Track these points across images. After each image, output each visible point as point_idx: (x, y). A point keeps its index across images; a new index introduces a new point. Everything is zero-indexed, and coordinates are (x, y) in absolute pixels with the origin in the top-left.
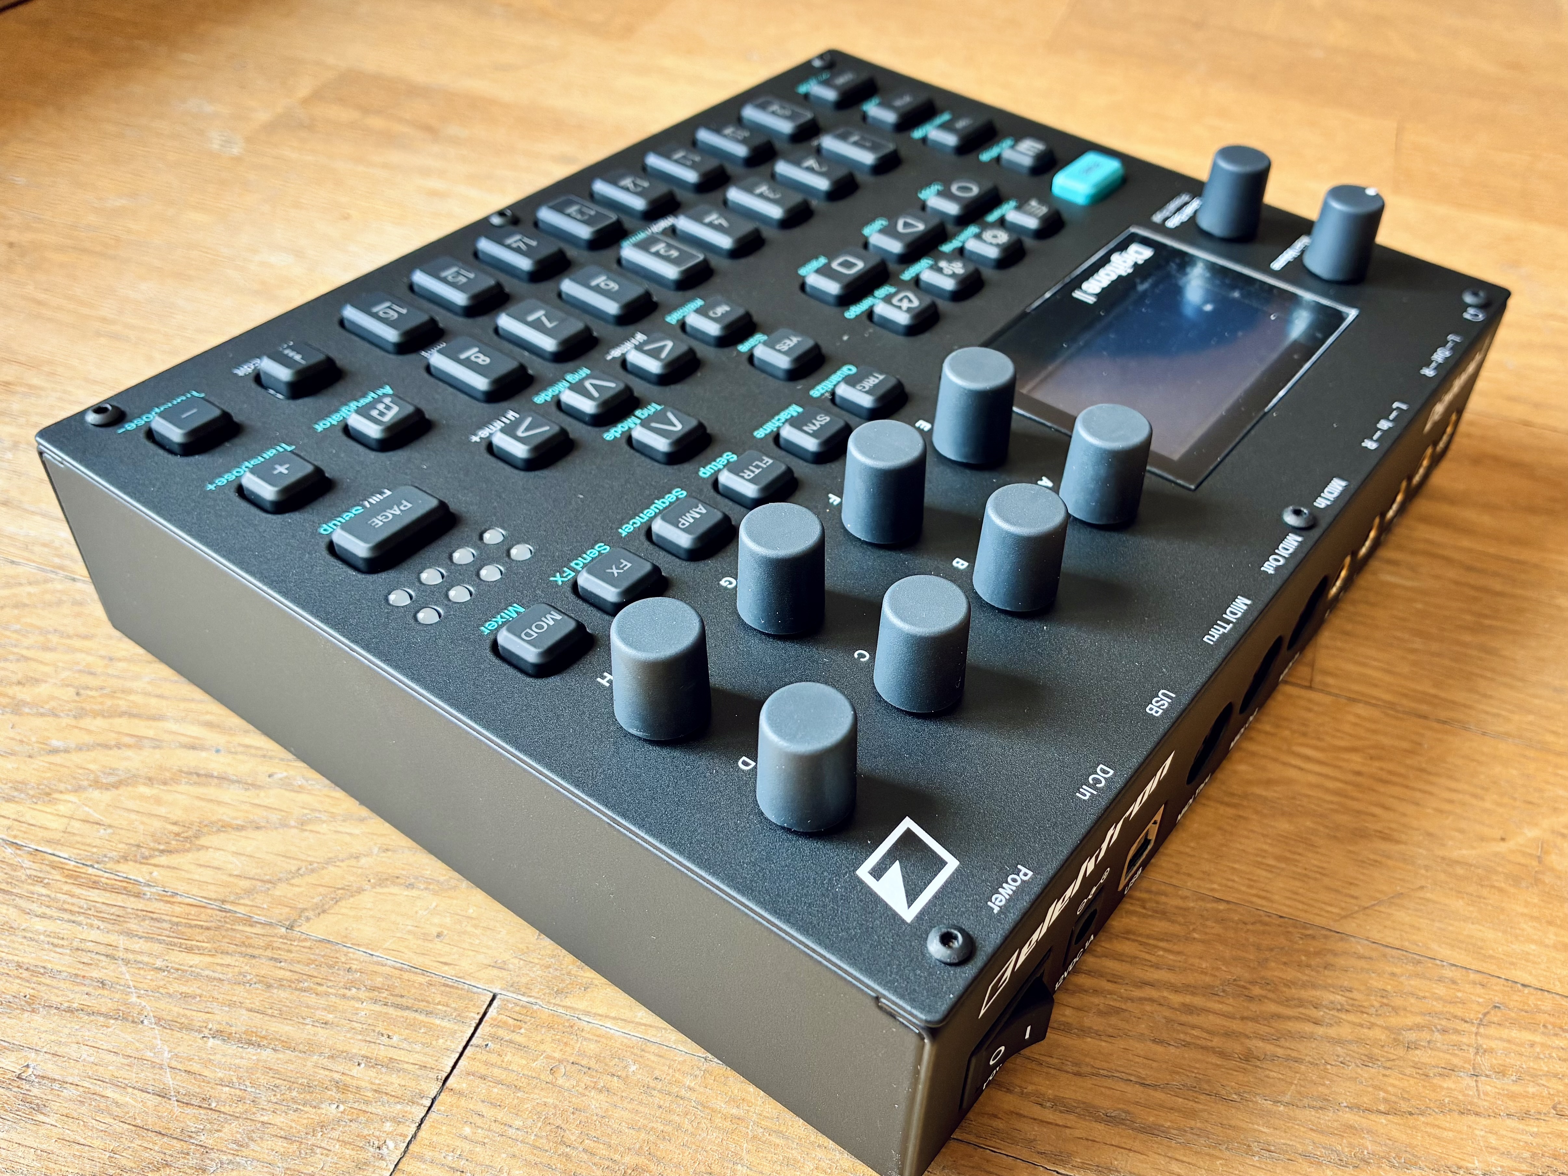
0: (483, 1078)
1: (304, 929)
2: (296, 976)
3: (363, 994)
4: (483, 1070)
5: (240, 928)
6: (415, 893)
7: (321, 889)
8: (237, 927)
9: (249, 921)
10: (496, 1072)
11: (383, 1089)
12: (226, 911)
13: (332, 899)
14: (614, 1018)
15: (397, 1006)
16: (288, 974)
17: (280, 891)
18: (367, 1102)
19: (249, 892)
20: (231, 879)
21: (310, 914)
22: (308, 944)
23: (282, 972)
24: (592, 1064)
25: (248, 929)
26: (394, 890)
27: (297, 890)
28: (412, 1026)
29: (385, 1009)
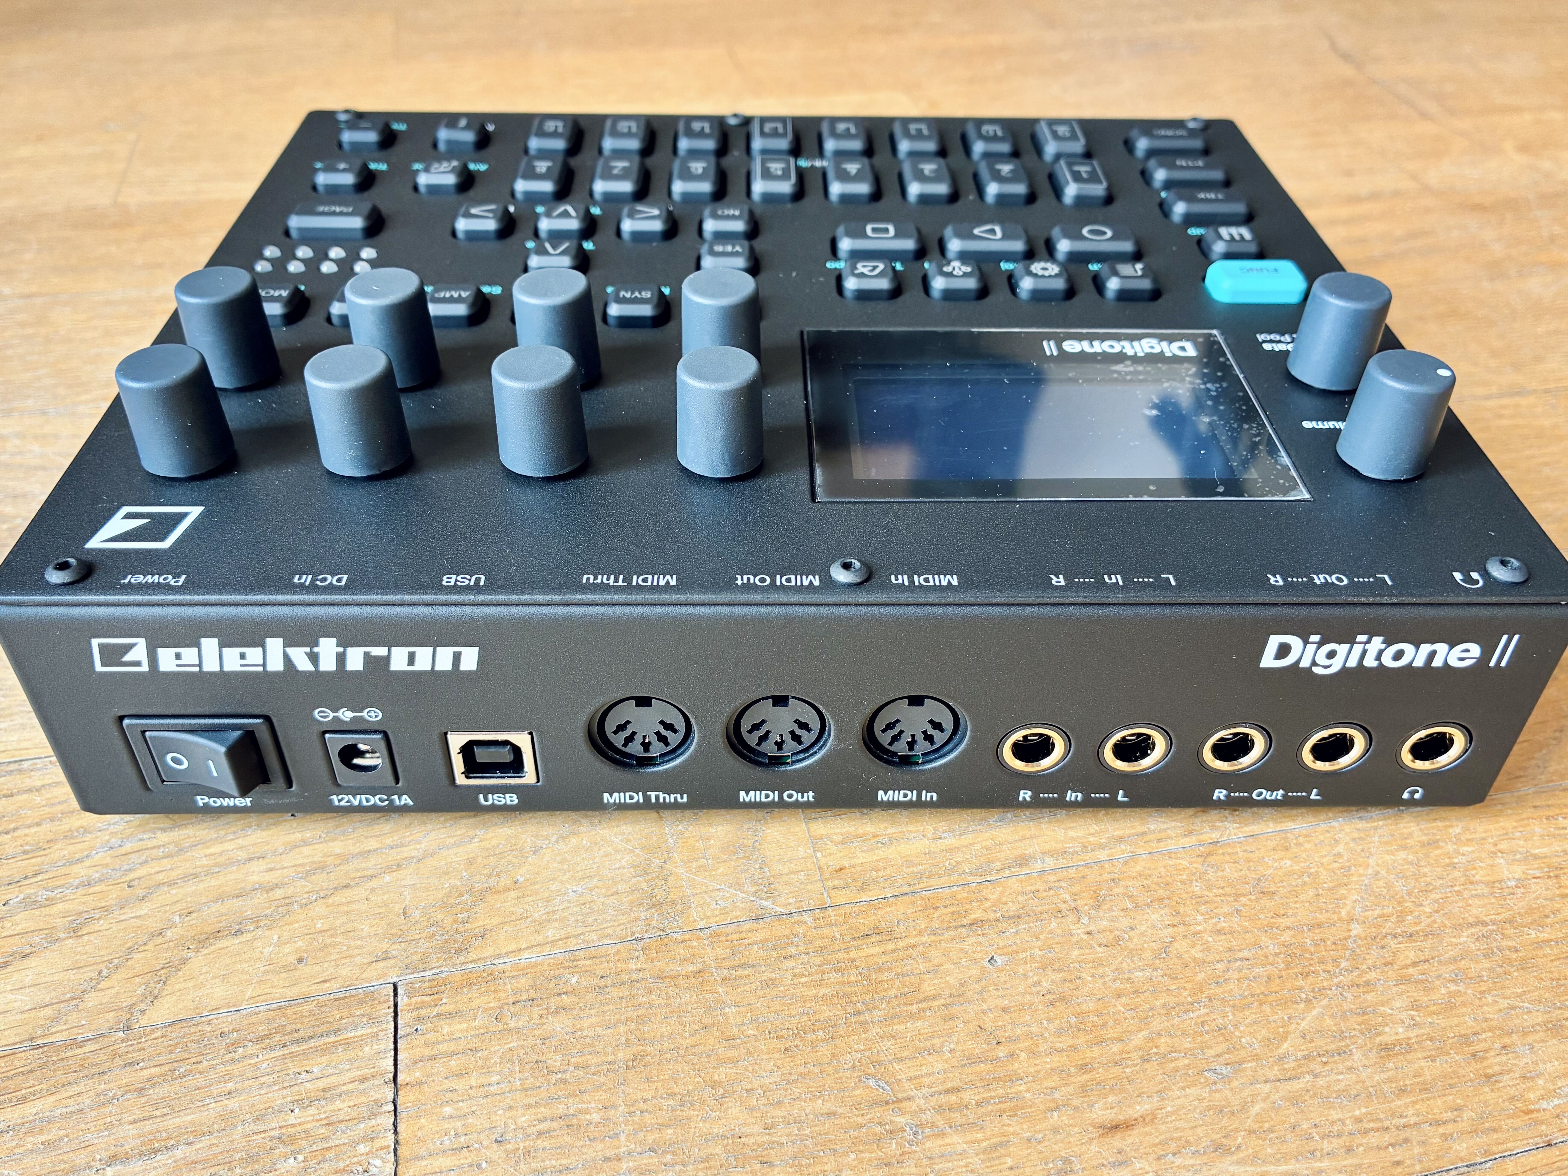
0: (433, 1058)
1: (143, 1022)
2: (167, 1067)
3: (252, 1049)
4: (428, 1052)
5: (69, 1054)
6: (249, 936)
7: (137, 979)
8: (63, 1055)
9: (75, 1043)
10: (443, 1047)
11: (334, 1119)
12: (39, 1047)
13: (158, 982)
14: (527, 948)
15: (297, 1042)
16: (153, 1070)
17: (92, 1000)
18: (326, 1139)
19: (56, 1019)
20: (26, 1015)
21: (143, 1006)
22: (159, 1034)
23: (146, 1073)
24: (532, 994)
25: (78, 1051)
26: (221, 944)
27: (113, 991)
28: (324, 1050)
29: (286, 1051)
